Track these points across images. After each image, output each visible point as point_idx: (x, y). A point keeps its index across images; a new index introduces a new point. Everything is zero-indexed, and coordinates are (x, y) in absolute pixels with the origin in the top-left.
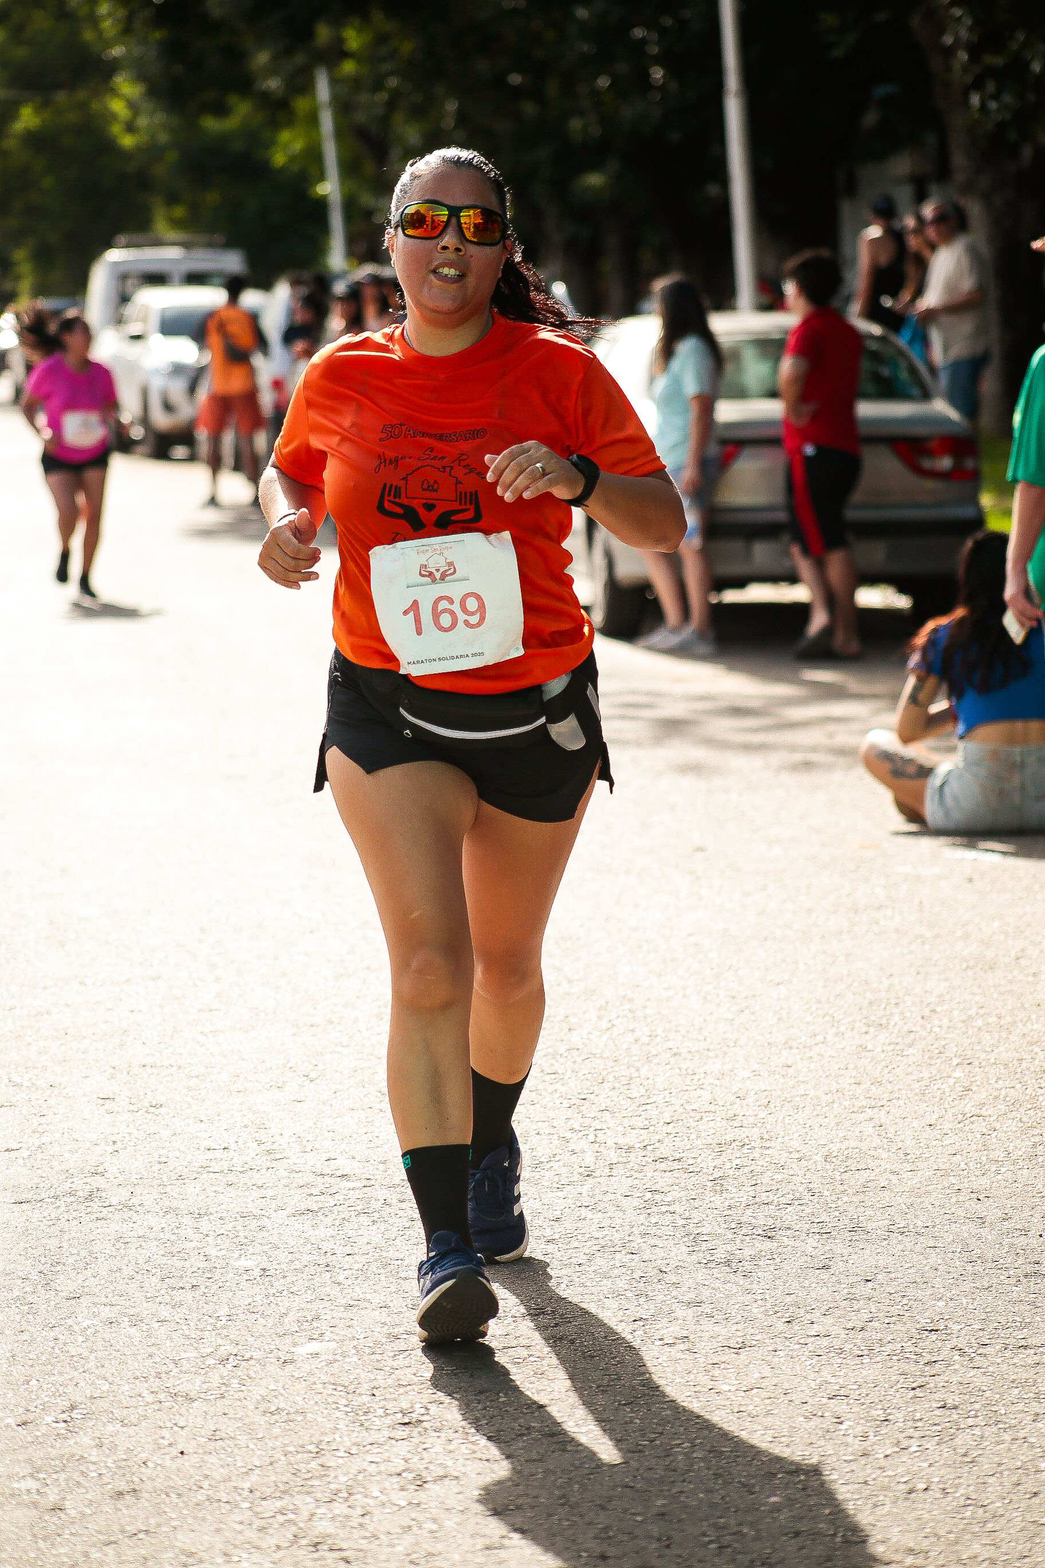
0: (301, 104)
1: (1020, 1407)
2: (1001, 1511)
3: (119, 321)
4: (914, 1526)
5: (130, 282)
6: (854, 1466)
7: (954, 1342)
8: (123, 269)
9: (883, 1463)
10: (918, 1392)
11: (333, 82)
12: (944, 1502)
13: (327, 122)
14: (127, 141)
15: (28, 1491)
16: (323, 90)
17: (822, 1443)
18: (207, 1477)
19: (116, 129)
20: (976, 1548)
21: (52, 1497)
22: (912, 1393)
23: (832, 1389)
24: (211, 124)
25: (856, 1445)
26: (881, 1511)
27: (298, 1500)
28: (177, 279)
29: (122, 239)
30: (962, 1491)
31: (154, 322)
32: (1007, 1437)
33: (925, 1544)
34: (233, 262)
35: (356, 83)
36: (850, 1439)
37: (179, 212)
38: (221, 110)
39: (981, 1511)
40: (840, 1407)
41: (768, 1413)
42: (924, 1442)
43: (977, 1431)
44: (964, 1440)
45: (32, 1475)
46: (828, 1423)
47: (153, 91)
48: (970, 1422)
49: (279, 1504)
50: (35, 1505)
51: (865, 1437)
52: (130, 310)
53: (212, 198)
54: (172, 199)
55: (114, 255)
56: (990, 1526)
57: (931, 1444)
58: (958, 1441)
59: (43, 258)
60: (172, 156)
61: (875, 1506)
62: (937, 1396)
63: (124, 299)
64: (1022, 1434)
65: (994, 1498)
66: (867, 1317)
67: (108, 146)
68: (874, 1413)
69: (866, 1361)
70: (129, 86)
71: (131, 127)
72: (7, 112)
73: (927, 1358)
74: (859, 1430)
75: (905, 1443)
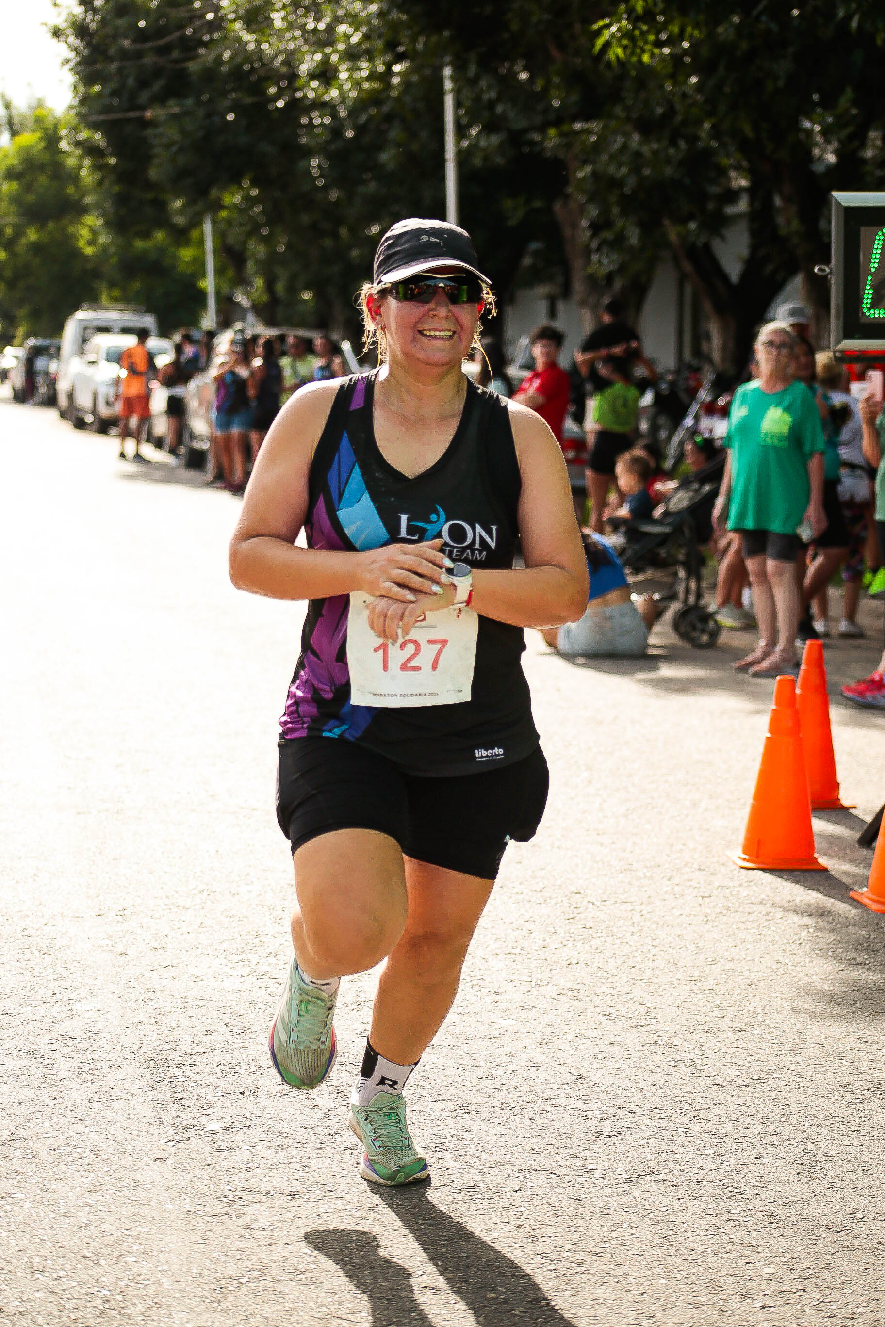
0: (195, 233)
1: (625, 928)
2: (616, 974)
3: (82, 352)
4: (572, 979)
5: (88, 331)
6: (540, 952)
7: (589, 899)
8: (86, 323)
9: (554, 951)
10: (571, 921)
11: (214, 223)
12: (587, 969)
13: (209, 245)
14: (89, 251)
15: (107, 945)
16: (208, 227)
17: (522, 941)
18: (200, 943)
19: (81, 244)
20: (604, 989)
21: (120, 949)
22: (568, 921)
23: (527, 918)
24: (139, 244)
25: (541, 942)
26: (553, 972)
27: (250, 956)
28: (116, 330)
29: (85, 306)
30: (595, 964)
31: (103, 354)
32: (618, 942)
33: (578, 987)
34: (149, 321)
35: (229, 222)
36: (537, 940)
37: (116, 293)
38: (146, 235)
39: (606, 973)
40: (531, 926)
41: (493, 927)
42: (575, 942)
43: (602, 939)
44: (596, 942)
45: (108, 938)
46: (525, 932)
47: (107, 224)
48: (599, 934)
49: (240, 957)
50: (111, 951)
51: (544, 940)
52: (88, 347)
53: (137, 285)
54: (112, 285)
55: (80, 315)
56: (610, 980)
57: (579, 944)
58: (592, 943)
59: (35, 315)
60: (114, 260)
61: (551, 970)
62: (582, 922)
63: (85, 341)
64: (625, 941)
65: (612, 968)
66: (543, 886)
67: (76, 253)
68: (548, 929)
69: (543, 905)
70: (94, 221)
71: (91, 243)
72: (19, 232)
73: (575, 905)
74: (541, 936)
75: (565, 943)
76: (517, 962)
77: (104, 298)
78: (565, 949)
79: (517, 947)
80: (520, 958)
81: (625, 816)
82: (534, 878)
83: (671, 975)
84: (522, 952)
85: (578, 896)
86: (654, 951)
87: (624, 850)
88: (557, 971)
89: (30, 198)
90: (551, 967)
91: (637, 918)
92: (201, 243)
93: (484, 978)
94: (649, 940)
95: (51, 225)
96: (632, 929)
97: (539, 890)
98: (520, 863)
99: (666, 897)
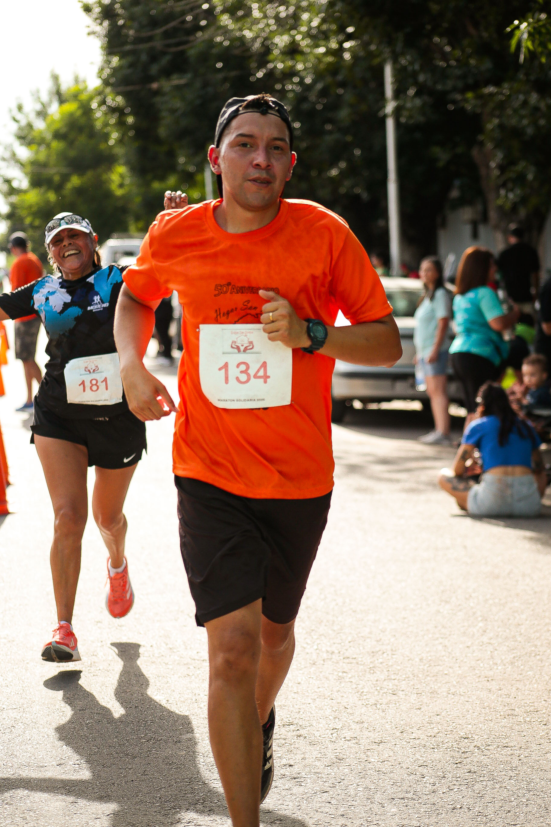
1: (504, 773)
2: (494, 818)
5: (117, 255)
6: (429, 797)
7: (475, 743)
8: (115, 248)
9: (442, 795)
10: (459, 765)
12: (469, 814)
14: (119, 192)
15: (63, 794)
16: (207, 173)
17: (415, 786)
19: (113, 187)
22: (456, 765)
23: (420, 762)
24: (156, 186)
25: (431, 787)
26: (440, 817)
29: (116, 234)
30: (477, 809)
36: (428, 785)
37: (141, 225)
38: (162, 179)
42: (460, 787)
48: (481, 779)
51: (434, 784)
54: (138, 219)
55: (111, 242)
57: (463, 788)
58: (476, 787)
60: (138, 199)
61: (438, 814)
62: (468, 767)
65: (490, 812)
66: (437, 731)
67: (108, 194)
68: (439, 773)
69: (436, 750)
70: (121, 169)
71: (121, 186)
72: (65, 178)
73: (463, 750)
74: (432, 781)
75: (452, 787)
76: (409, 807)
77: (132, 228)
78: (452, 793)
79: (410, 792)
80: (411, 803)
81: (512, 663)
82: (430, 723)
83: (542, 819)
84: (414, 796)
85: (466, 741)
86: (528, 796)
87: (508, 696)
88: (443, 815)
89: (72, 153)
90: (438, 812)
91: (515, 762)
92: (203, 185)
93: (380, 823)
94: (524, 785)
95: (90, 174)
96: (511, 773)
97: (433, 735)
98: (420, 709)
99: (542, 741)
